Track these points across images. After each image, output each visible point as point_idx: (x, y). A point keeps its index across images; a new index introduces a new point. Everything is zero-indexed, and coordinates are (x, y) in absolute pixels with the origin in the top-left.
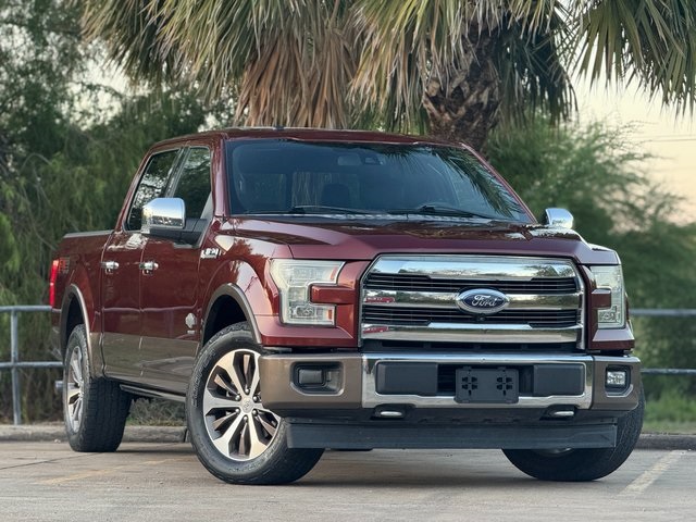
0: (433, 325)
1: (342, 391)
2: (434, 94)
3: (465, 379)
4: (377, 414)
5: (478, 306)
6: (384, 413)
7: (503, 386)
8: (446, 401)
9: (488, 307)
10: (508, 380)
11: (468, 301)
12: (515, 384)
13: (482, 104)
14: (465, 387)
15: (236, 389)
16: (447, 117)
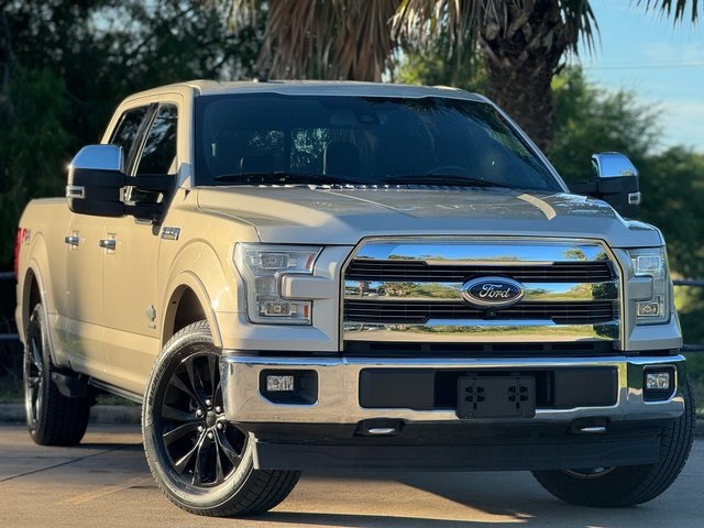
2: (492, 37)
13: (546, 48)
16: (507, 63)
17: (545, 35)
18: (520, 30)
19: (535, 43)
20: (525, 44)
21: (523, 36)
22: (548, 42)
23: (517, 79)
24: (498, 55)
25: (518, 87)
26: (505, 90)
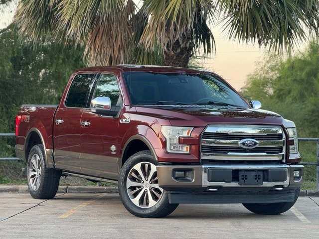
0: (229, 153)
1: (194, 180)
3: (243, 176)
4: (207, 190)
5: (247, 146)
6: (210, 190)
7: (257, 178)
8: (235, 184)
9: (251, 146)
10: (259, 176)
11: (243, 144)
12: (261, 177)
13: (187, 47)
14: (243, 179)
15: (141, 178)
16: (172, 53)
17: (187, 43)
18: (178, 40)
19: (183, 46)
20: (180, 45)
21: (179, 43)
22: (188, 45)
23: (176, 59)
24: (169, 50)
25: (176, 62)
26: (171, 63)
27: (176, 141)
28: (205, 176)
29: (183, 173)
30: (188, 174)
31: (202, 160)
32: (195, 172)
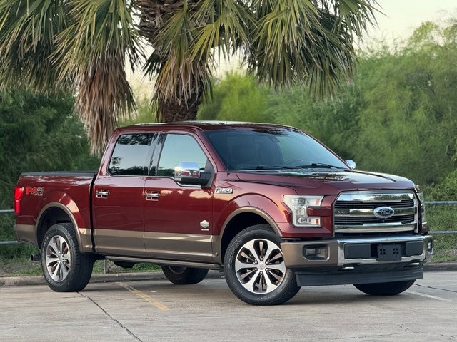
0: (365, 225)
1: (328, 258)
3: (381, 250)
4: (343, 268)
6: (346, 268)
8: (372, 260)
14: (381, 254)
15: (254, 258)
27: (303, 213)
28: (341, 252)
29: (314, 250)
30: (319, 250)
31: (336, 233)
32: (329, 248)
